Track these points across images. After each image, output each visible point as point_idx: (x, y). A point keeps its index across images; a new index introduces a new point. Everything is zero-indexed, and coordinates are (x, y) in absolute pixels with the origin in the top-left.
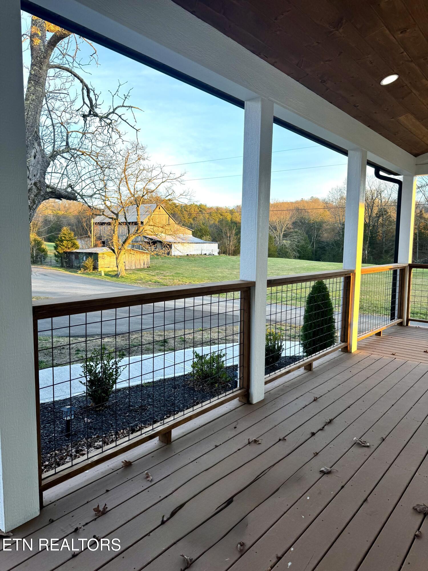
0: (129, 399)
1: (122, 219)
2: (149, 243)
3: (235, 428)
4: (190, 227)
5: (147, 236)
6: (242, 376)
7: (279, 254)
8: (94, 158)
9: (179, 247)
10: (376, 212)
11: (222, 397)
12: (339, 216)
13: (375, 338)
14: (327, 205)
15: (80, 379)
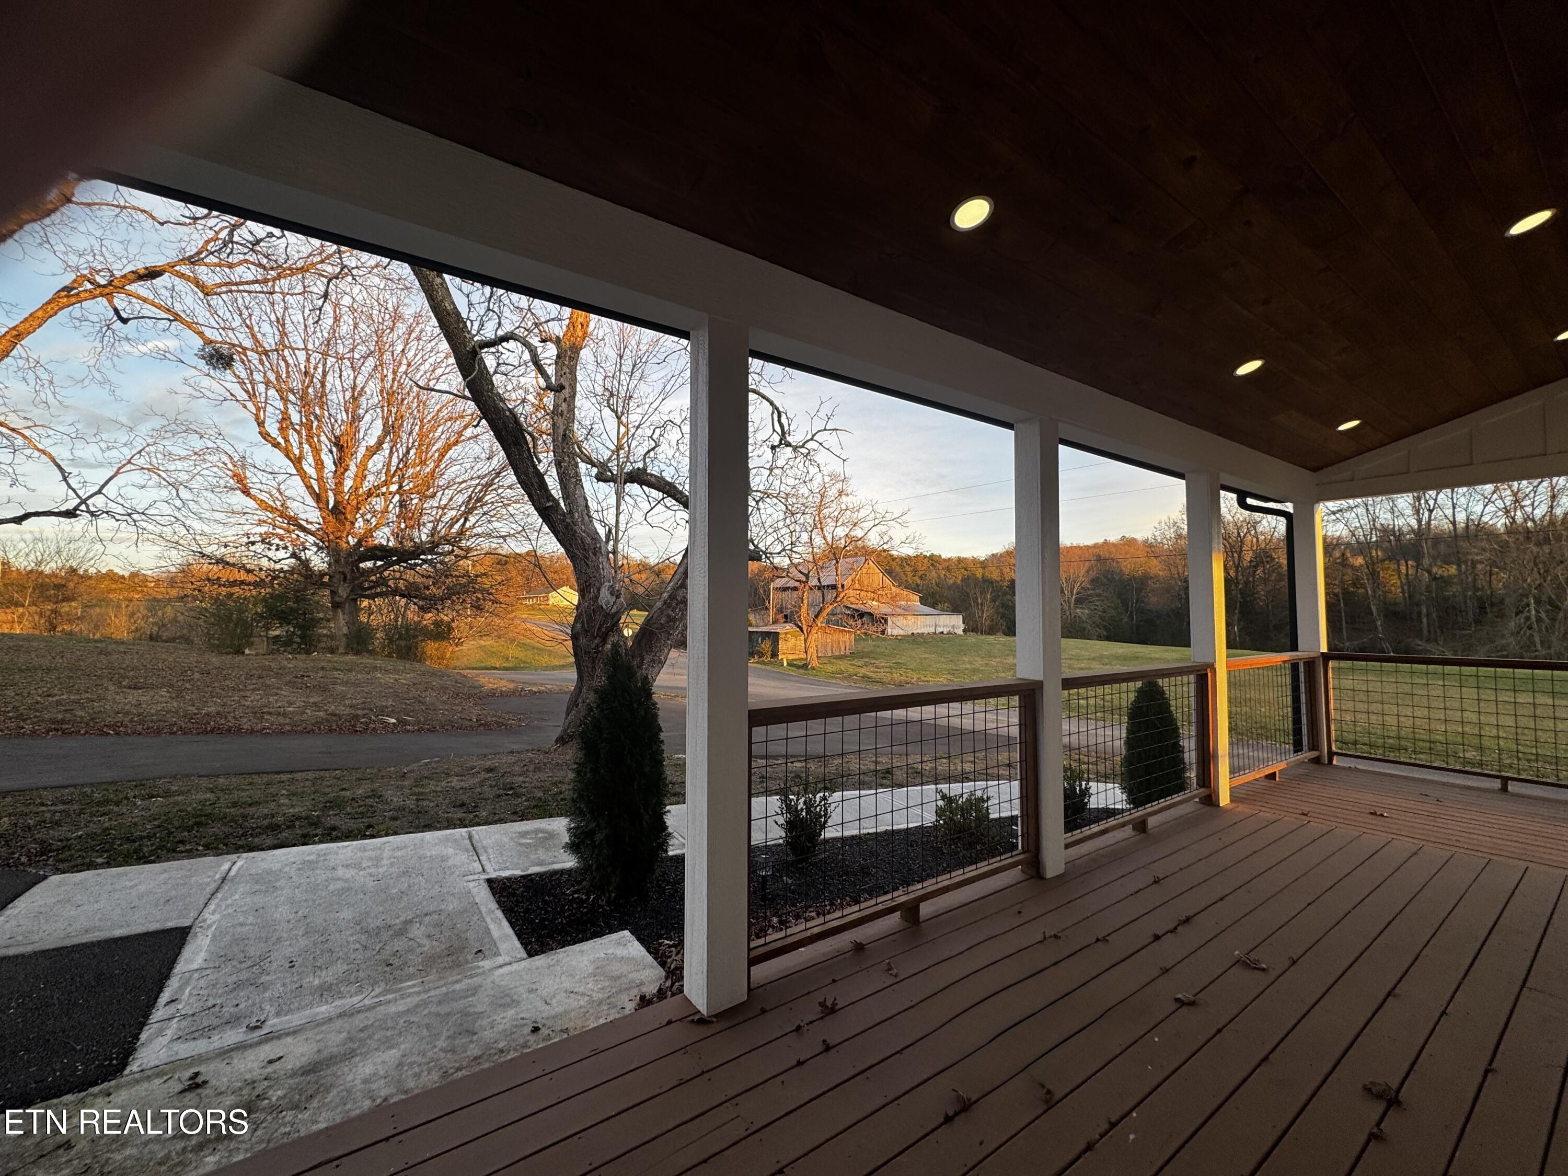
0: (843, 855)
1: (813, 582)
2: (854, 617)
3: (1020, 912)
4: (916, 589)
5: (850, 606)
6: (1025, 831)
7: (1070, 632)
8: (783, 500)
9: (901, 621)
10: (1249, 559)
11: (995, 863)
12: (1177, 567)
13: (1265, 783)
14: (1150, 548)
15: (776, 818)
